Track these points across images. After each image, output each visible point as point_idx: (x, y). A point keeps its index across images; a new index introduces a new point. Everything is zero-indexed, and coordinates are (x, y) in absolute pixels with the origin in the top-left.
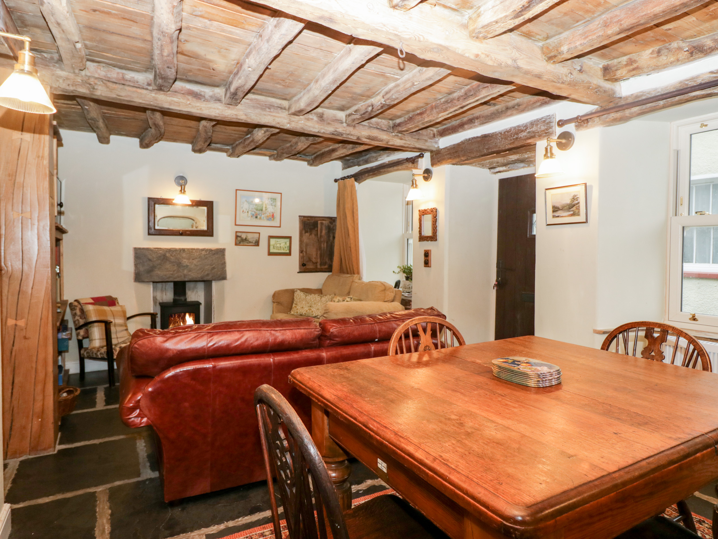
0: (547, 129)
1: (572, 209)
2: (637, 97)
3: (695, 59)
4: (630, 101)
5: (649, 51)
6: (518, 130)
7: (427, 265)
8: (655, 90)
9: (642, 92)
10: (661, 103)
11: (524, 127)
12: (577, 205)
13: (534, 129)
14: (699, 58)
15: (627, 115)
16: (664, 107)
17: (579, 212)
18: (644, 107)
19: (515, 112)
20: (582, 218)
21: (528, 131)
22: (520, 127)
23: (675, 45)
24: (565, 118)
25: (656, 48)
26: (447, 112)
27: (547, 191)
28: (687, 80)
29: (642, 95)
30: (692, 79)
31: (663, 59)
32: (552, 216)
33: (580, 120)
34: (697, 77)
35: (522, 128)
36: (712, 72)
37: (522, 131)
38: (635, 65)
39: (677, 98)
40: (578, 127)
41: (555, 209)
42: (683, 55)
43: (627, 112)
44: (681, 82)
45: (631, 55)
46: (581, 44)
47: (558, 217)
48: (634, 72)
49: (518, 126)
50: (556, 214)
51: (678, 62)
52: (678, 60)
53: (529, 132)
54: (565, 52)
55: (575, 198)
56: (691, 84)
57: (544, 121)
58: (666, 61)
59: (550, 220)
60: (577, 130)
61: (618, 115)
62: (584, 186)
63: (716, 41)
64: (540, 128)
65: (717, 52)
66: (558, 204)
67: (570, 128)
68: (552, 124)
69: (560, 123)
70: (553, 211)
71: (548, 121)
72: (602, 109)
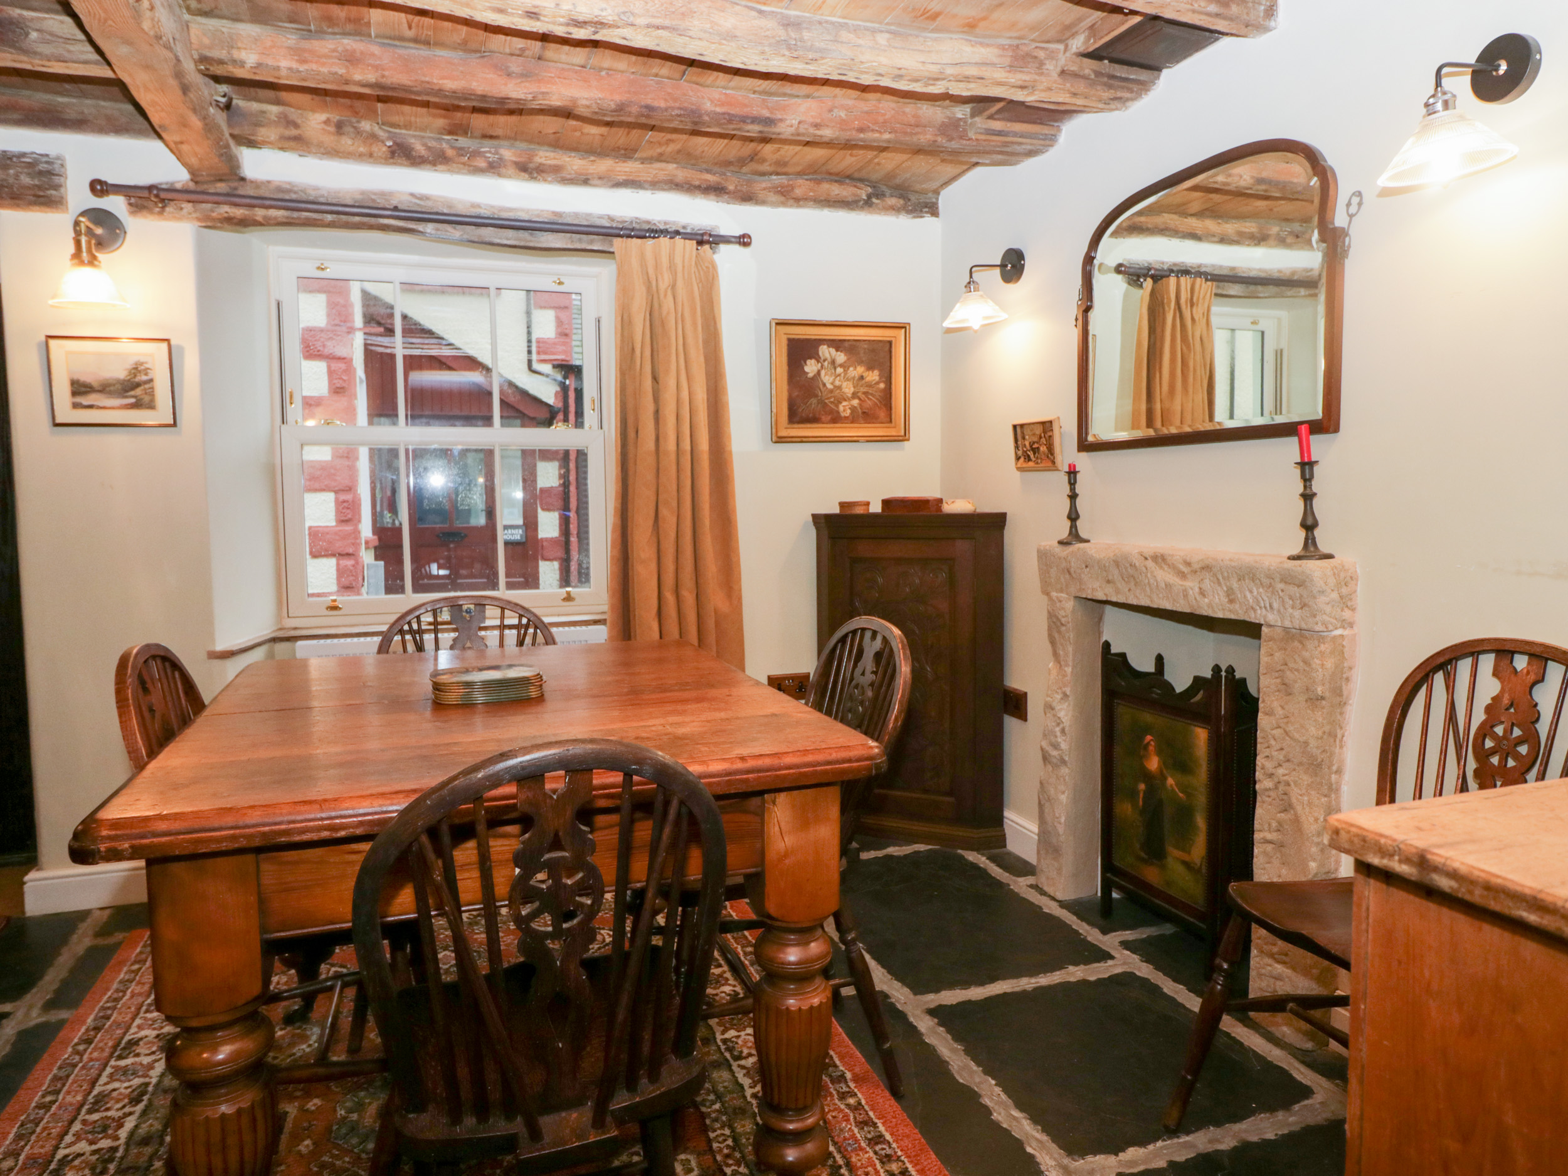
1: (132, 393)
2: (280, 189)
3: (394, 164)
4: (265, 192)
5: (323, 117)
8: (316, 189)
9: (289, 184)
10: (329, 217)
12: (147, 386)
14: (402, 165)
15: (259, 218)
16: (331, 225)
17: (153, 400)
18: (295, 214)
20: (161, 415)
23: (366, 126)
24: (111, 180)
25: (335, 117)
27: (52, 342)
28: (375, 194)
29: (289, 191)
30: (383, 194)
31: (347, 142)
32: (68, 405)
33: (157, 196)
34: (391, 194)
36: (412, 195)
38: (294, 132)
39: (357, 219)
41: (79, 389)
42: (381, 150)
43: (259, 213)
44: (363, 193)
45: (287, 108)
47: (91, 407)
48: (292, 144)
50: (85, 400)
51: (369, 157)
52: (371, 155)
55: (139, 369)
56: (381, 202)
57: (30, 165)
58: (351, 149)
59: (65, 413)
60: (132, 213)
61: (239, 212)
62: (164, 345)
63: (429, 148)
64: (17, 176)
65: (429, 166)
66: (90, 374)
67: (116, 204)
68: (56, 179)
69: (99, 187)
70: (74, 394)
71: (43, 167)
72: (200, 188)
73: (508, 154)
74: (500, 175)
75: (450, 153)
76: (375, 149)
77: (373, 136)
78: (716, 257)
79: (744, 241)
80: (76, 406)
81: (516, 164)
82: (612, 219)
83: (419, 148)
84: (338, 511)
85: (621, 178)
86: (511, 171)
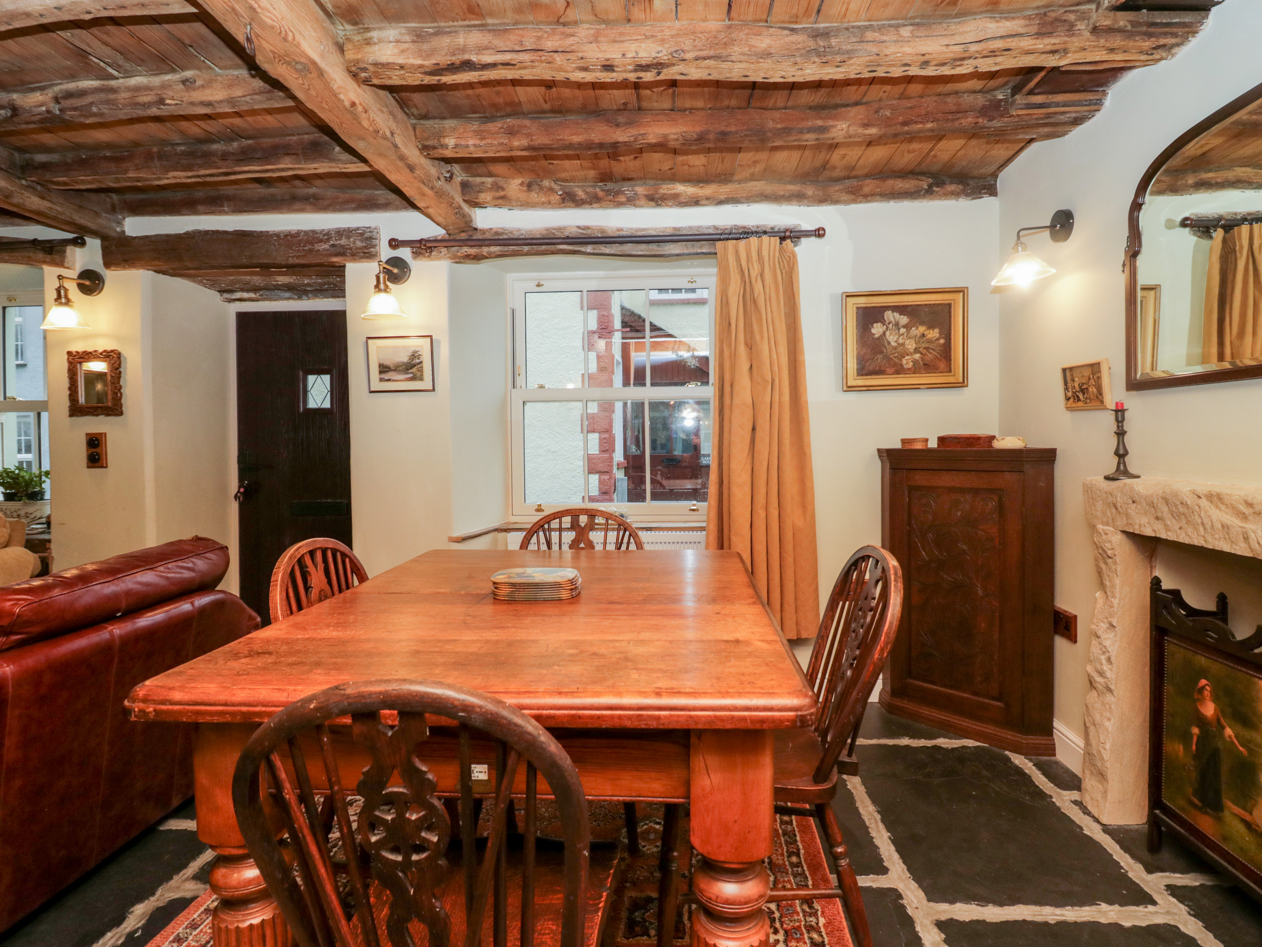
0: (365, 247)
1: (411, 371)
2: (497, 233)
3: (565, 207)
4: (488, 236)
5: (519, 181)
6: (313, 237)
7: (97, 464)
8: (519, 230)
9: (502, 229)
10: (526, 248)
11: (324, 235)
12: (419, 366)
13: (343, 242)
14: (570, 207)
15: (485, 254)
16: (527, 254)
17: (422, 375)
18: (506, 248)
19: (308, 207)
20: (426, 384)
21: (332, 242)
22: (317, 233)
23: (546, 183)
25: (527, 180)
26: (190, 174)
27: (370, 341)
28: (554, 229)
29: (502, 234)
30: (559, 229)
31: (534, 196)
32: (378, 380)
33: (425, 245)
34: (565, 228)
35: (321, 236)
36: (578, 227)
37: (321, 241)
38: (502, 193)
39: (544, 247)
40: (416, 254)
41: (384, 369)
42: (555, 198)
43: (485, 250)
44: (547, 229)
45: (497, 179)
46: (475, 145)
47: (389, 380)
48: (500, 201)
49: (314, 232)
50: (386, 376)
51: (548, 205)
52: (549, 203)
53: (333, 245)
54: (450, 147)
55: (415, 355)
56: (558, 234)
57: (362, 234)
58: (537, 200)
59: (376, 385)
60: (414, 258)
61: (473, 251)
62: (428, 340)
63: (586, 193)
64: (354, 243)
65: (587, 206)
66: (389, 361)
67: (405, 253)
68: (374, 242)
69: (394, 244)
70: (381, 372)
71: (367, 235)
72: (452, 238)
73: (640, 190)
74: (635, 206)
75: (601, 194)
76: (552, 198)
77: (551, 189)
78: (797, 249)
79: (819, 233)
80: (381, 380)
81: (646, 196)
82: (716, 228)
83: (581, 194)
84: (600, 445)
85: (722, 197)
86: (643, 201)
